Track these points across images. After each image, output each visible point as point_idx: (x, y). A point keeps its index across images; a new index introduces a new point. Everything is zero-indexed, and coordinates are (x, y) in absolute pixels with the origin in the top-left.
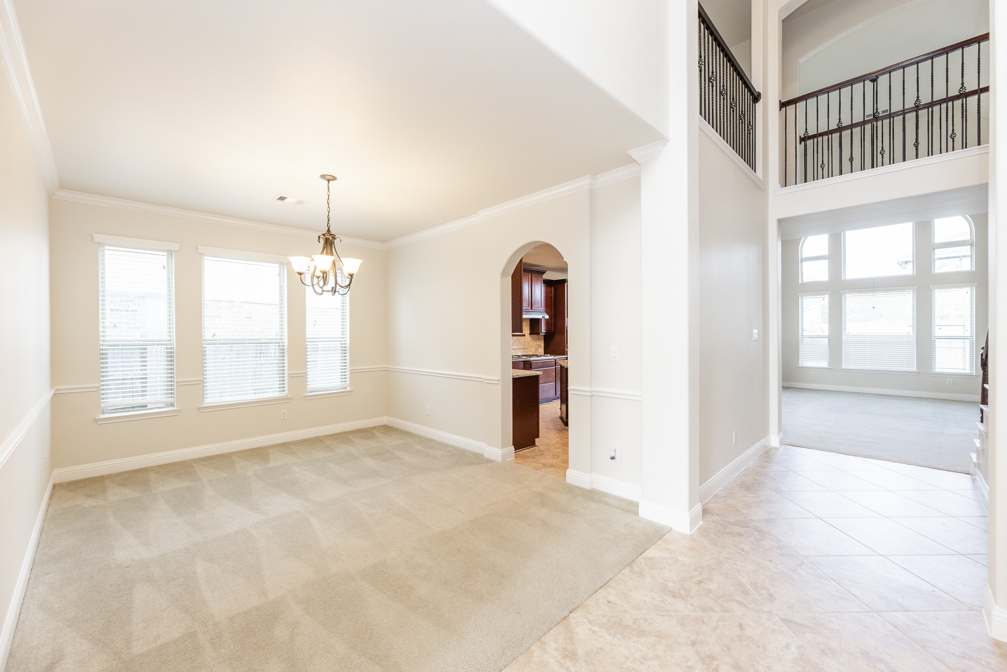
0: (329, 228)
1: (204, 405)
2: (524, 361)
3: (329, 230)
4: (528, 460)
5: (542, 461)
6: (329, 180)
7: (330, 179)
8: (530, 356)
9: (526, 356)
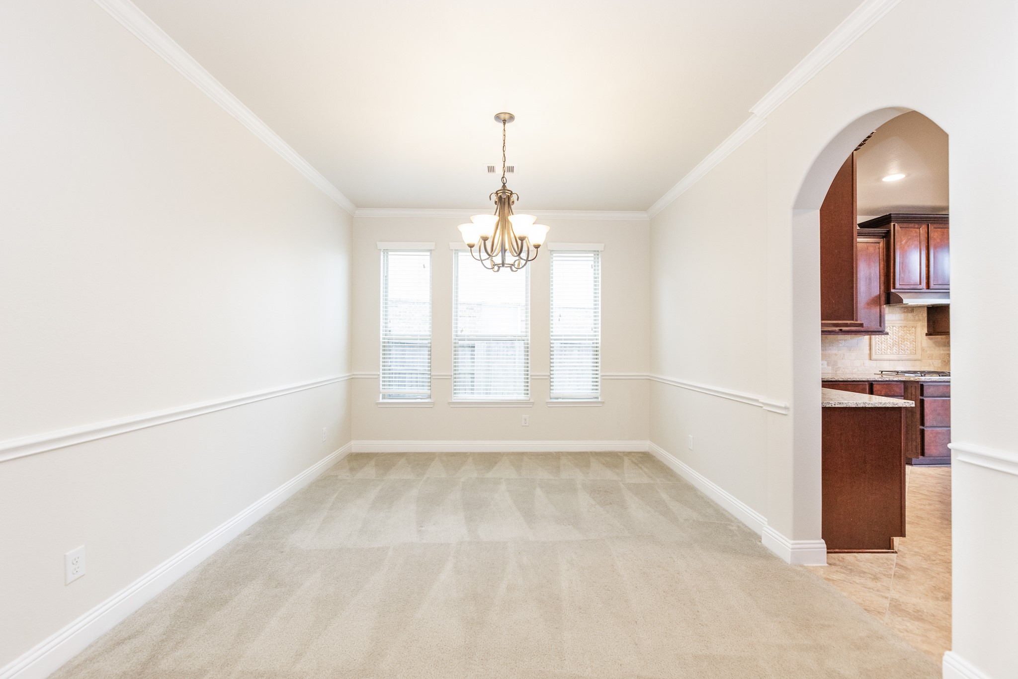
0: (504, 184)
1: (453, 401)
2: (904, 382)
3: (504, 186)
4: (857, 579)
5: (894, 594)
6: (504, 122)
7: (505, 119)
8: (923, 373)
9: (915, 372)
